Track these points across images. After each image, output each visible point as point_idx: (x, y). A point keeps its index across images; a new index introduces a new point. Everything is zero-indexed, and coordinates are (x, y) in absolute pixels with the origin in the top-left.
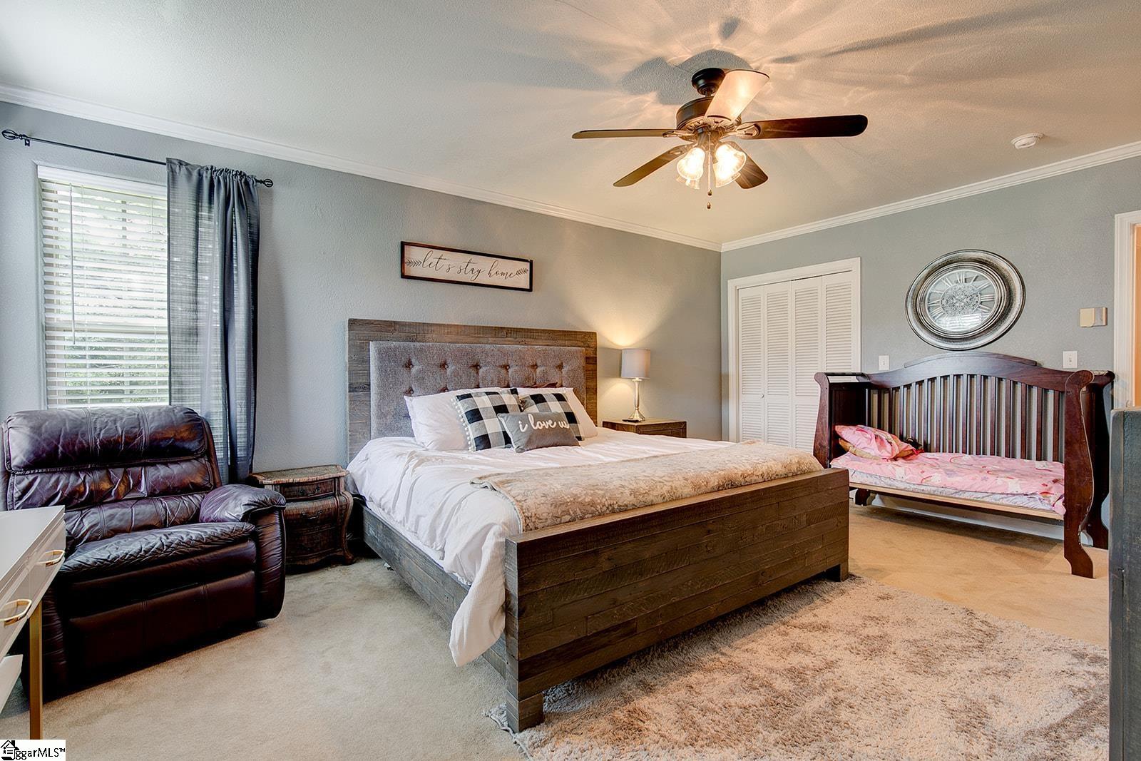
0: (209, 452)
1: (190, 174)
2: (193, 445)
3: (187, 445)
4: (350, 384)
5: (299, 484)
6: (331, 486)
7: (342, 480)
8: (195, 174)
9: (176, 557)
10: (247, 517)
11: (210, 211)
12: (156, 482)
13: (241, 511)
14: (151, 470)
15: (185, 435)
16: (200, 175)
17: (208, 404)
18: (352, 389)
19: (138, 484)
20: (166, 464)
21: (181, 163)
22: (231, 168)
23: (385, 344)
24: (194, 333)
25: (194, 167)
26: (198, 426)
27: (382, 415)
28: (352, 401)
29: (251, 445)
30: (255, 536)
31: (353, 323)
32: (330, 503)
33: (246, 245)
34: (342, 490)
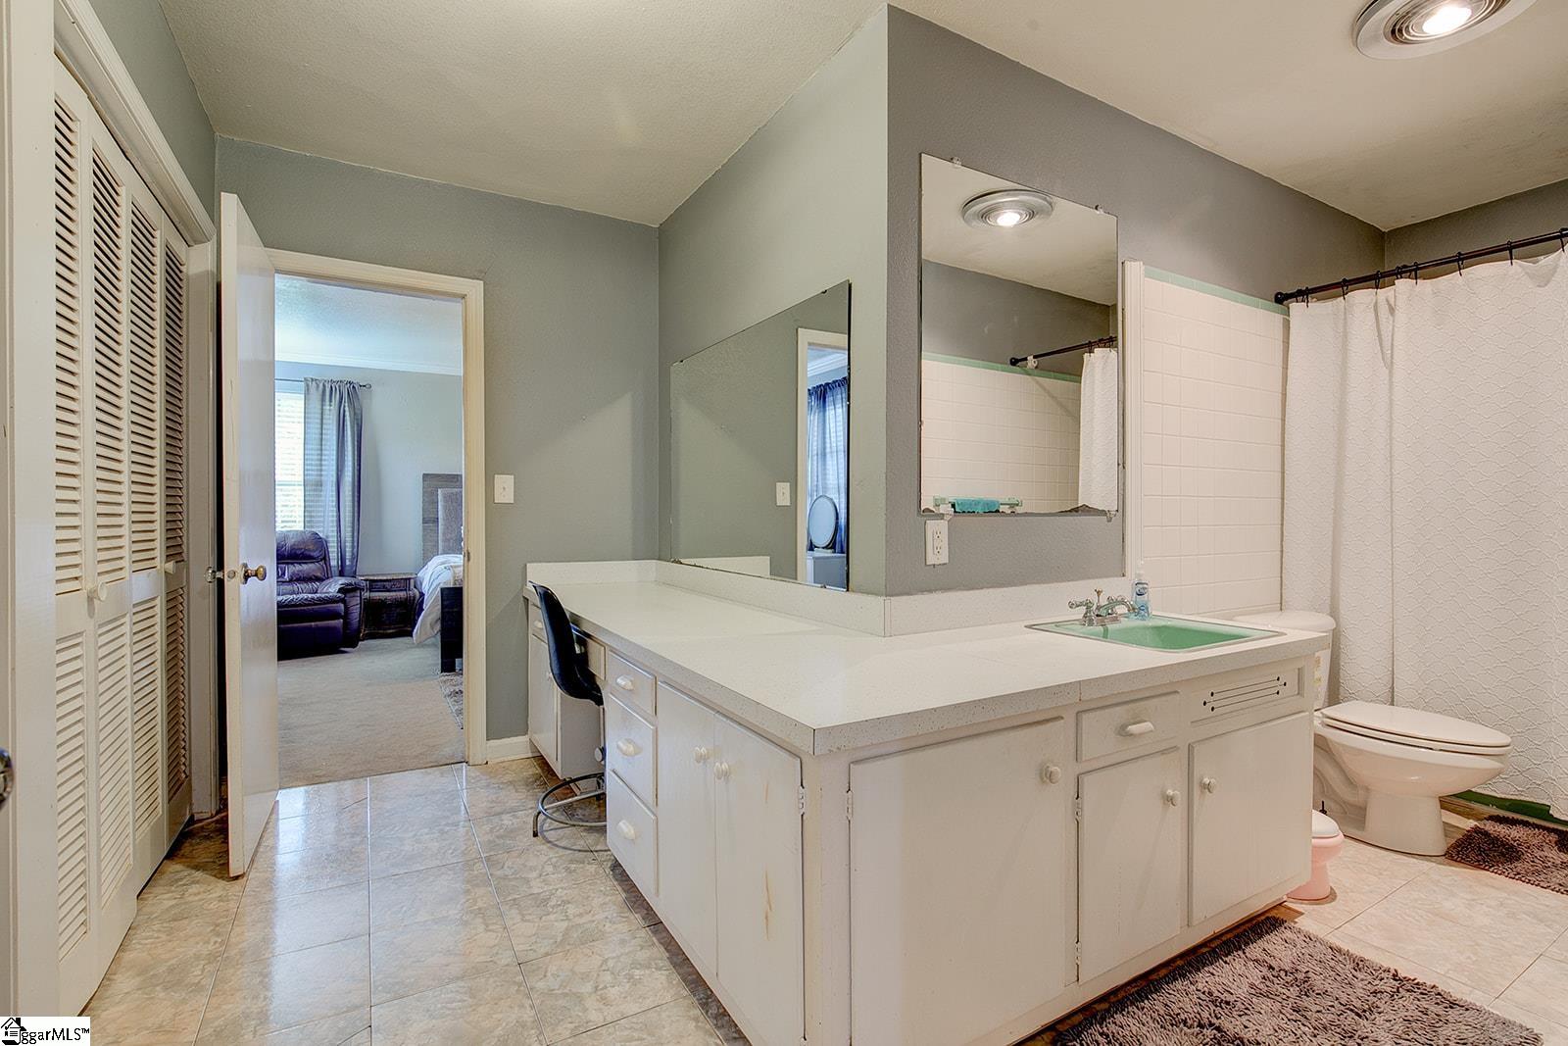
0: (325, 558)
1: (318, 386)
2: (315, 554)
3: (312, 554)
4: (424, 519)
5: (381, 581)
6: (405, 583)
7: (412, 581)
8: (321, 385)
9: (300, 605)
10: (340, 591)
11: (330, 405)
12: (293, 573)
13: (338, 587)
14: (291, 566)
15: (311, 547)
16: (324, 385)
17: (327, 530)
18: (425, 521)
19: (284, 574)
20: (300, 563)
21: (312, 380)
22: (343, 379)
23: (449, 490)
24: (320, 484)
25: (320, 381)
26: (320, 543)
27: (446, 540)
28: (424, 529)
29: (355, 557)
30: (343, 601)
31: (425, 476)
32: (402, 594)
33: (352, 427)
34: (412, 587)
